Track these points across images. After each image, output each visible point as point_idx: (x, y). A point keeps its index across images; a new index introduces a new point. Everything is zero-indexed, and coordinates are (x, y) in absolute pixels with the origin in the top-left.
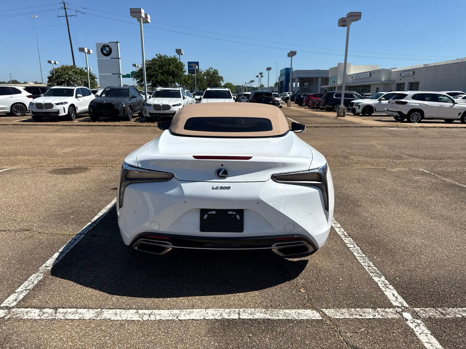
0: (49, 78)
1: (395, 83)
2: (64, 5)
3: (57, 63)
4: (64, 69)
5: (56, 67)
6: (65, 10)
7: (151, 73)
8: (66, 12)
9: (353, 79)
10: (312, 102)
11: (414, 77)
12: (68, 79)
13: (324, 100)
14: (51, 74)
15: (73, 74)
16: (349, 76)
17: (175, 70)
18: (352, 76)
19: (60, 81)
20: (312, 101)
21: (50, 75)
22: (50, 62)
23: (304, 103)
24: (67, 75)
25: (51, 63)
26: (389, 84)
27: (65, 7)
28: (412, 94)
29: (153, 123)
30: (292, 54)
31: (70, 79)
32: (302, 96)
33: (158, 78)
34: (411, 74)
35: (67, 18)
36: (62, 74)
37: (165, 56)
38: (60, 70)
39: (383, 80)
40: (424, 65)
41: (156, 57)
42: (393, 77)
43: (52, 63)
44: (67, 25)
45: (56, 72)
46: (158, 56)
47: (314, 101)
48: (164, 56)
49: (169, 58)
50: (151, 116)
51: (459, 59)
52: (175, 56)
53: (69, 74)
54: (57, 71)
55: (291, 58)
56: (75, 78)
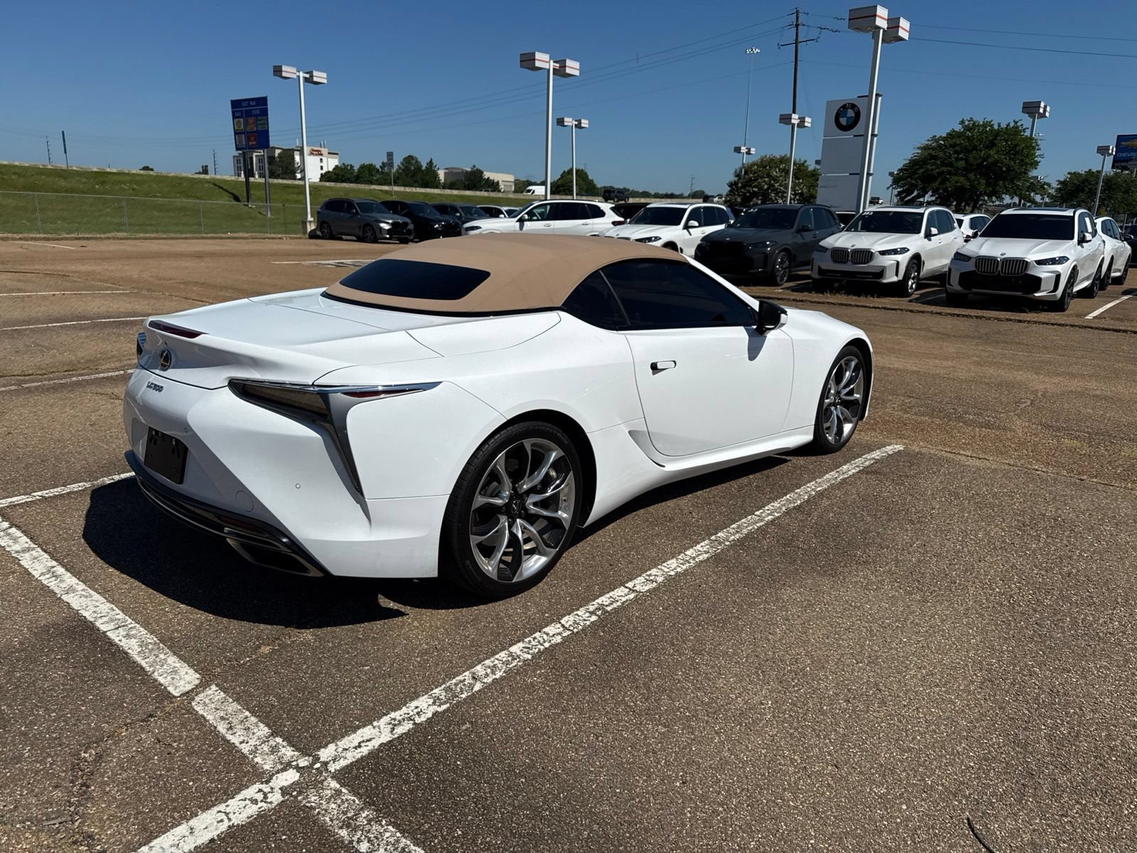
0: (731, 185)
2: (797, 18)
3: (752, 152)
4: (764, 165)
5: (747, 160)
6: (797, 29)
7: (932, 170)
8: (797, 33)
12: (766, 187)
14: (737, 176)
15: (781, 176)
17: (1005, 160)
19: (749, 192)
21: (733, 179)
22: (738, 150)
24: (766, 179)
25: (740, 152)
27: (797, 22)
29: (821, 295)
31: (771, 188)
33: (950, 182)
35: (796, 46)
36: (758, 175)
37: (985, 125)
38: (756, 167)
41: (958, 128)
43: (742, 151)
44: (794, 63)
45: (746, 173)
46: (967, 123)
48: (981, 123)
49: (996, 127)
50: (820, 277)
52: (1016, 123)
53: (771, 176)
54: (748, 169)
56: (781, 186)
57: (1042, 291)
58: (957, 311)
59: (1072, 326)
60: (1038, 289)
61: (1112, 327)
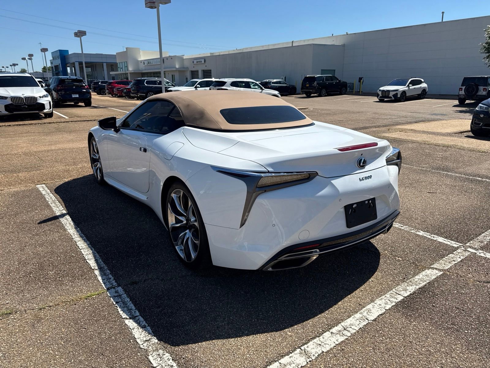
1: (189, 70)
9: (145, 65)
10: (118, 91)
11: (206, 64)
13: (134, 87)
16: (140, 62)
18: (144, 62)
20: (118, 89)
23: (107, 91)
26: (183, 71)
28: (230, 81)
30: (80, 34)
32: (100, 84)
34: (203, 62)
39: (177, 67)
40: (211, 53)
42: (187, 64)
47: (120, 88)
51: (238, 50)
55: (79, 38)
57: (47, 109)
58: (16, 123)
59: (72, 121)
60: (44, 108)
61: (82, 120)
